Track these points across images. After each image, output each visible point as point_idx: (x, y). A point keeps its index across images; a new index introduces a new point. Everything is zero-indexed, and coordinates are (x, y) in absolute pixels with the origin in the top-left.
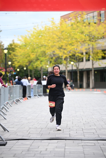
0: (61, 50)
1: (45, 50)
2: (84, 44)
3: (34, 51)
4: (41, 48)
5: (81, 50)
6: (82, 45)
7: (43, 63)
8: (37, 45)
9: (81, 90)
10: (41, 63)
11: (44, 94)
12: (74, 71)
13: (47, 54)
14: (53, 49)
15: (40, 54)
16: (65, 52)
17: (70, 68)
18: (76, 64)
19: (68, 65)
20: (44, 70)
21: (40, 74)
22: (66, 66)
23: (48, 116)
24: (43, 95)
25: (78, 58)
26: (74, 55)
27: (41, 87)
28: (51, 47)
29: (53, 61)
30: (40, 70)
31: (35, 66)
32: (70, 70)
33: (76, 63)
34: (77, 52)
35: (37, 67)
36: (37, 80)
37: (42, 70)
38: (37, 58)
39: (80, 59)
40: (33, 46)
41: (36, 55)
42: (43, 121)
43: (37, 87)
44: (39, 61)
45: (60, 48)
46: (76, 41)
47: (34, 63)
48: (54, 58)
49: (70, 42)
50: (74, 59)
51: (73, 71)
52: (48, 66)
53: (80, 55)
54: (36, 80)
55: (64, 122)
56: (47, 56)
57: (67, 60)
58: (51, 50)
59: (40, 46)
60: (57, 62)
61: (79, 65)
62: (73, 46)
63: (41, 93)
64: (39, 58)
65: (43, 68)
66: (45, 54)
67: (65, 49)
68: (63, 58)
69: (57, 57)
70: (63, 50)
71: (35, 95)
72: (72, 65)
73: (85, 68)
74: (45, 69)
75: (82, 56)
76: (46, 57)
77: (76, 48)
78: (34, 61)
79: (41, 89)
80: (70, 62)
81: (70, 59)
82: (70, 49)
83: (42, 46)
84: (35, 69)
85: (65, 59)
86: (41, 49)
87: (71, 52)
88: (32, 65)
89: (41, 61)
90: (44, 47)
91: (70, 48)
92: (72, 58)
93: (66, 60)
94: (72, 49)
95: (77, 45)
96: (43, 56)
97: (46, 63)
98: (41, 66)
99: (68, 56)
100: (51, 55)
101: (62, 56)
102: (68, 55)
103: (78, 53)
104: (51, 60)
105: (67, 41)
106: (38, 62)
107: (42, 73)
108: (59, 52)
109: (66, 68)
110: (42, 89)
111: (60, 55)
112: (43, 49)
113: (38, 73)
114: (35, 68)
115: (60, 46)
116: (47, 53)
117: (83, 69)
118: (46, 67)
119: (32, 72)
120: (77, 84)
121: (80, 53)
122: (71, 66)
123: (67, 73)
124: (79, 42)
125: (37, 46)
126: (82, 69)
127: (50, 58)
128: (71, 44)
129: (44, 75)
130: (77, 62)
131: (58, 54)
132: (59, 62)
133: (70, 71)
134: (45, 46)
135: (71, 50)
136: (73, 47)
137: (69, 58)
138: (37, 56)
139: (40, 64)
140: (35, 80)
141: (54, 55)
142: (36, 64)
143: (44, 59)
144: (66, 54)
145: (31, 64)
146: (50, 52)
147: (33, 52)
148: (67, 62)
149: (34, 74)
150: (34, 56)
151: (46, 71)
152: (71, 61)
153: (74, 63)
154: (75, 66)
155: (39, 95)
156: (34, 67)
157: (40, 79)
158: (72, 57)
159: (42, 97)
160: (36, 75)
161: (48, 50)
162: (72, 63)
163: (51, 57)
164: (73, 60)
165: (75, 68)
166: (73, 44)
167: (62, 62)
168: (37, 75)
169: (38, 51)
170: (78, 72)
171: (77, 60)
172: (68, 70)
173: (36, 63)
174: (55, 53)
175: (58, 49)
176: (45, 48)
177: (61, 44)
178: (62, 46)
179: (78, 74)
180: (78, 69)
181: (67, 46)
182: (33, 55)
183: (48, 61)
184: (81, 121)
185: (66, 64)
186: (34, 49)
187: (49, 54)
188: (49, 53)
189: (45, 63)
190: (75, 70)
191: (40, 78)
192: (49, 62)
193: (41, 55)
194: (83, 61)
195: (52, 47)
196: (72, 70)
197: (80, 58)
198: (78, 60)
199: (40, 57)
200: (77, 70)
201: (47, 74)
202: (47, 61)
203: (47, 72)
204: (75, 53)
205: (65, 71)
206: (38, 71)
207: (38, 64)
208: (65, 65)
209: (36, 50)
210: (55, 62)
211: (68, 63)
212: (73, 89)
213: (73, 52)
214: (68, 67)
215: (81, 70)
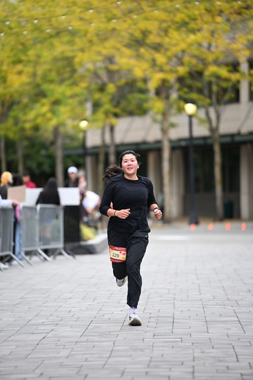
0: (142, 50)
1: (69, 54)
2: (244, 21)
3: (24, 58)
4: (55, 41)
5: (228, 52)
6: (233, 27)
7: (62, 109)
8: (37, 29)
9: (228, 225)
10: (53, 112)
11: (70, 245)
12: (201, 142)
13: (80, 71)
14: (107, 49)
15: (50, 71)
16: (161, 59)
17: (180, 132)
18: (207, 114)
19: (173, 119)
20: (68, 142)
21: (52, 158)
22: (162, 123)
23: (87, 341)
24: (65, 249)
25: (215, 88)
26: (197, 74)
27: (57, 217)
28: (95, 39)
29: (105, 99)
30: (53, 143)
31: (28, 126)
32: (180, 140)
33: (206, 108)
34: (210, 58)
35: (36, 128)
36: (38, 186)
37: (60, 142)
38: (38, 86)
39: (225, 90)
40: (17, 34)
41: (34, 75)
42: (61, 365)
43: (37, 217)
44: (44, 101)
45: (138, 42)
46: (208, 11)
47: (26, 108)
48: (111, 88)
49: (179, 17)
50: (200, 91)
51: (196, 142)
52: (84, 124)
53: (224, 72)
54: (33, 184)
55: (157, 367)
56: (82, 77)
57: (167, 97)
58: (99, 53)
59: (51, 37)
60: (123, 104)
61: (218, 117)
62: (193, 31)
63: (56, 239)
64: (45, 87)
65: (62, 130)
66: (74, 71)
67: (157, 47)
68: (152, 85)
69: (122, 82)
70: (152, 52)
71: (29, 249)
72: (190, 117)
73: (244, 130)
74: (72, 138)
75: (234, 77)
76: (75, 84)
77: (205, 44)
78: (25, 100)
79: (54, 222)
80: (182, 103)
81: (179, 90)
82: (183, 46)
83: (58, 34)
84: (28, 138)
85: (158, 93)
86: (52, 46)
87: (186, 59)
88: (16, 121)
89: (56, 103)
90: (66, 38)
91: (179, 41)
92: (190, 88)
93: (163, 95)
94: (190, 45)
95: (212, 27)
96: (62, 81)
97: (78, 110)
98: (54, 122)
99: (171, 78)
100: (96, 74)
101: (145, 80)
102: (171, 71)
103: (216, 63)
104: (97, 96)
105: (165, 10)
106: (43, 108)
107: (59, 155)
108: (133, 62)
109: (164, 131)
110: (60, 223)
111: (138, 73)
112: (60, 48)
113: (43, 152)
114: (29, 133)
115: (138, 35)
116: (81, 64)
117: (239, 134)
118: (77, 127)
119: (15, 152)
120: (214, 198)
121: (227, 65)
122: (186, 120)
123: (166, 154)
124: (221, 12)
125: (36, 34)
126: (232, 136)
127: (94, 87)
128: (185, 24)
129: (69, 161)
130: (211, 105)
131: (130, 71)
132: (132, 107)
133: (183, 144)
134: (73, 33)
135: (183, 51)
136: (192, 37)
137: (177, 86)
138: (38, 80)
139: (49, 115)
140: (28, 186)
141: (111, 73)
142: (31, 115)
143: (69, 92)
144: (162, 70)
145: (12, 114)
146: (94, 62)
147: (20, 61)
148: (170, 106)
149: (27, 157)
150: (25, 79)
151: (75, 144)
152: (187, 101)
153: (198, 107)
154: (201, 121)
155: (46, 251)
156: (23, 129)
157: (52, 179)
158: (189, 81)
159: (59, 258)
160: (33, 165)
161: (82, 50)
162: (190, 108)
163: (99, 82)
164: (194, 96)
165: (201, 131)
166: (192, 25)
167: (146, 105)
168: (40, 165)
169: (39, 56)
170: (217, 149)
171: (210, 97)
172: (171, 141)
173: (32, 109)
174: (114, 67)
175: (128, 46)
176: (71, 43)
177: (143, 25)
178: (145, 33)
179: (218, 159)
180: (216, 135)
181: (166, 31)
182: (20, 73)
183: (86, 100)
184: (230, 365)
185: (165, 114)
186: (25, 48)
187: (88, 70)
188: (90, 66)
189: (72, 110)
190: (205, 138)
191: (53, 174)
192: (89, 106)
193: (53, 75)
194: (236, 99)
195: (103, 37)
196: (191, 138)
197: (224, 85)
198: (218, 94)
199: (51, 82)
200: (209, 141)
201: (81, 161)
202: (82, 103)
203: (80, 151)
204: (205, 63)
205: (159, 142)
206: (44, 146)
207: (44, 115)
208: (159, 117)
209: (31, 52)
210: (117, 105)
211: (173, 111)
212: (197, 223)
213: (194, 61)
214: (173, 125)
215: (228, 140)
